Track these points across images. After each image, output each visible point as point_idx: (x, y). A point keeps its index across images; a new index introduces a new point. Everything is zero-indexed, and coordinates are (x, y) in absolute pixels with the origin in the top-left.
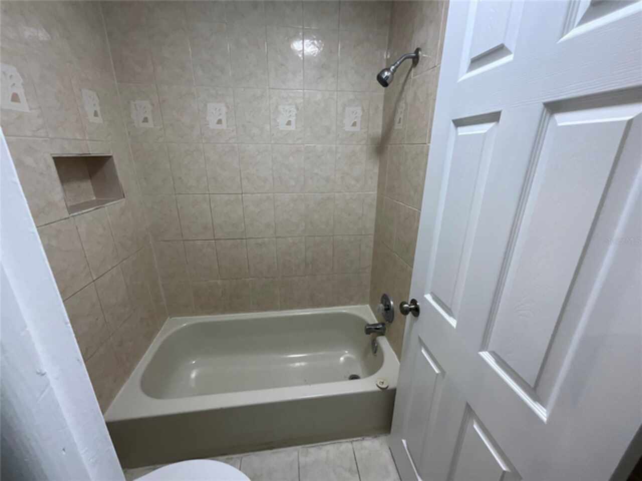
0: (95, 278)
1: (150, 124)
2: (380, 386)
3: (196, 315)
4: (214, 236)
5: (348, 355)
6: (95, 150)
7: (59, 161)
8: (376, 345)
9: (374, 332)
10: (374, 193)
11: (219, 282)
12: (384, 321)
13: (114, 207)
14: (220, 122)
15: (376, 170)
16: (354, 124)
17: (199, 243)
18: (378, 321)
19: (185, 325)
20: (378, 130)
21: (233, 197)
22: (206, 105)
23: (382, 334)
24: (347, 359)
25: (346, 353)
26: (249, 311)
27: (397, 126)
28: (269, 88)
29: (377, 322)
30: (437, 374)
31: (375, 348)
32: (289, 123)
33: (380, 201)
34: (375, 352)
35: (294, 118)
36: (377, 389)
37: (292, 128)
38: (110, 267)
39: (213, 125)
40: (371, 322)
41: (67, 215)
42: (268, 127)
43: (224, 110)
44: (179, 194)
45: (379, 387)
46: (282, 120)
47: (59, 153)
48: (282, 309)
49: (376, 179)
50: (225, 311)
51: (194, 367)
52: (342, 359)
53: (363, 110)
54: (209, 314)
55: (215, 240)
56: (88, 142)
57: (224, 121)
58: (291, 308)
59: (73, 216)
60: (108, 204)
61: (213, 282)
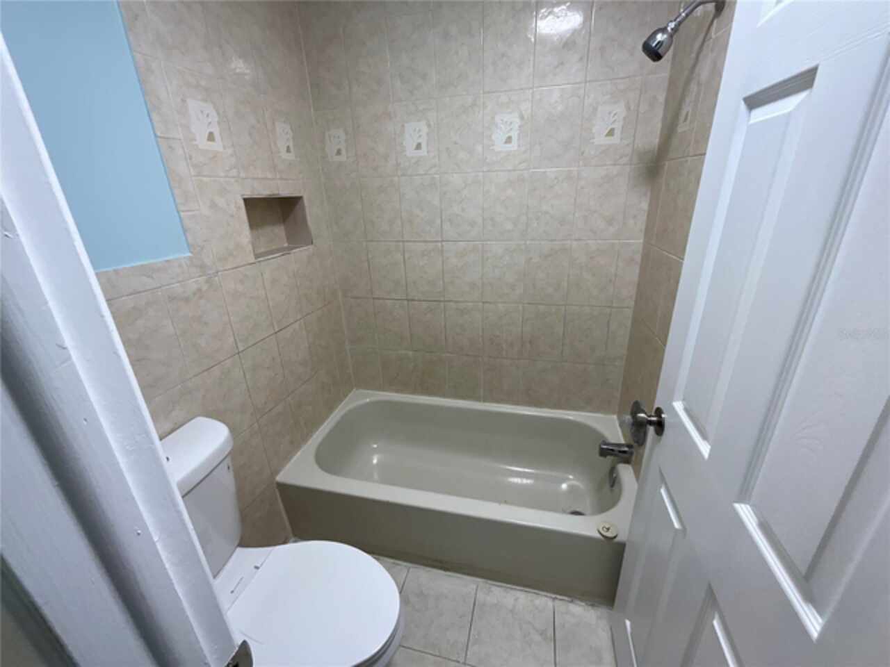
0: (277, 330)
1: (343, 158)
2: (603, 532)
3: (383, 391)
4: (407, 295)
6: (285, 190)
7: (249, 203)
8: (614, 475)
9: (615, 455)
10: (638, 242)
12: (632, 443)
13: (302, 253)
14: (419, 146)
16: (611, 133)
17: (389, 302)
18: (625, 440)
19: (368, 400)
20: (651, 137)
21: (431, 246)
23: (627, 462)
25: (569, 479)
28: (484, 93)
29: (623, 441)
31: (613, 480)
32: (509, 140)
34: (612, 486)
35: (516, 133)
37: (513, 146)
38: (292, 321)
39: (410, 152)
40: (613, 441)
41: (253, 260)
42: (479, 148)
43: (425, 130)
44: (371, 241)
45: (600, 533)
46: (499, 137)
47: (248, 194)
48: (484, 400)
52: (564, 486)
53: (628, 108)
54: (397, 391)
56: (279, 182)
57: (424, 146)
58: (498, 401)
59: (259, 262)
60: (294, 251)
61: (404, 352)
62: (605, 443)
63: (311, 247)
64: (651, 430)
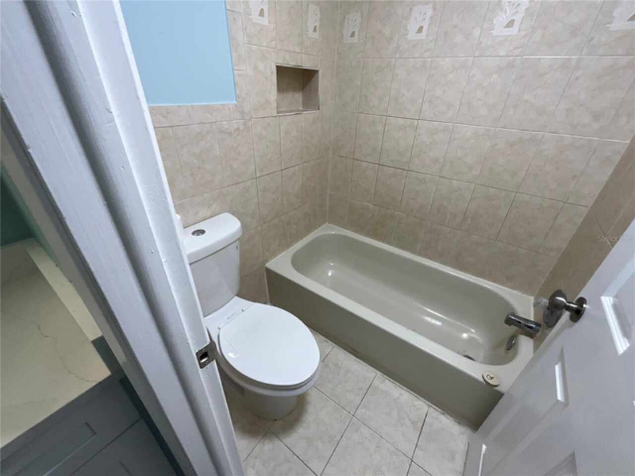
0: (283, 168)
2: (486, 378)
3: (346, 229)
5: (475, 336)
6: (307, 64)
8: (514, 342)
9: (520, 327)
11: (371, 206)
12: (541, 322)
13: (310, 115)
14: (420, 30)
17: (365, 164)
18: (534, 319)
19: (334, 233)
21: (408, 122)
23: (531, 336)
24: (471, 339)
25: (471, 332)
26: (389, 243)
29: (532, 319)
30: (558, 400)
31: (511, 345)
32: (510, 24)
34: (508, 349)
35: (522, 16)
36: (482, 380)
37: (513, 31)
39: (412, 35)
40: (522, 315)
41: (275, 114)
42: (477, 32)
43: (430, 13)
44: (361, 113)
45: (484, 379)
47: (281, 63)
51: (331, 268)
52: (465, 336)
54: (355, 231)
55: (379, 165)
56: (303, 55)
57: (425, 29)
58: (431, 258)
59: (279, 116)
60: (305, 112)
61: (366, 204)
62: (513, 315)
63: (317, 111)
64: (566, 315)
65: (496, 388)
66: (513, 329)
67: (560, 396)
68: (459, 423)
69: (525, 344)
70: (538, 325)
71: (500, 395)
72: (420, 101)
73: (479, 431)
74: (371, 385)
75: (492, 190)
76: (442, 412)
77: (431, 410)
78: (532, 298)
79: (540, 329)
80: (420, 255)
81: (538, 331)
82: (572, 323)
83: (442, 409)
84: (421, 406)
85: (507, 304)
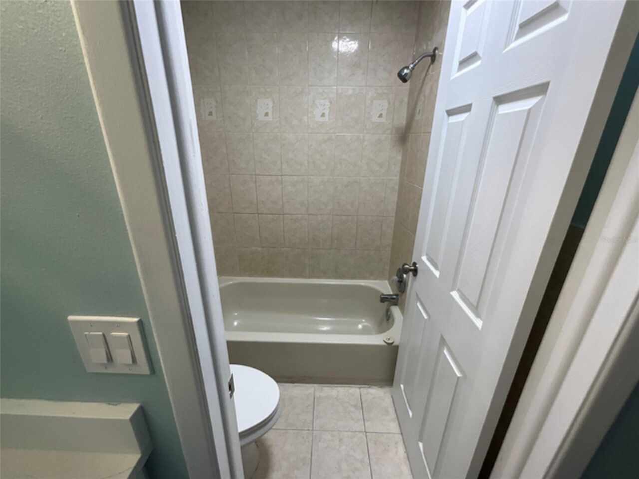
1: (214, 117)
2: (387, 341)
3: (240, 276)
4: (257, 210)
8: (389, 313)
9: (389, 301)
10: (397, 178)
11: (259, 249)
12: (398, 293)
14: (266, 114)
15: (400, 158)
16: (381, 116)
18: (393, 291)
20: (402, 120)
21: (274, 178)
22: (256, 101)
23: (396, 304)
26: (282, 276)
27: (418, 117)
28: (308, 86)
29: (392, 293)
32: (323, 115)
33: (402, 185)
34: (388, 320)
35: (328, 111)
36: (384, 344)
37: (326, 119)
39: (261, 117)
40: (385, 293)
42: (305, 118)
43: (271, 105)
44: (232, 174)
45: (385, 342)
46: (317, 112)
48: (310, 277)
49: (399, 165)
50: (262, 275)
53: (389, 103)
55: (258, 214)
57: (270, 114)
62: (383, 295)
65: (394, 344)
66: (386, 303)
67: (426, 317)
68: (381, 387)
69: (396, 311)
70: (397, 295)
71: (397, 347)
72: (279, 162)
73: (394, 384)
74: (314, 399)
75: (344, 217)
76: (368, 386)
77: (362, 389)
78: (387, 282)
79: (399, 297)
80: (309, 277)
81: (398, 299)
82: (415, 278)
83: (368, 385)
84: (354, 391)
85: (377, 291)
